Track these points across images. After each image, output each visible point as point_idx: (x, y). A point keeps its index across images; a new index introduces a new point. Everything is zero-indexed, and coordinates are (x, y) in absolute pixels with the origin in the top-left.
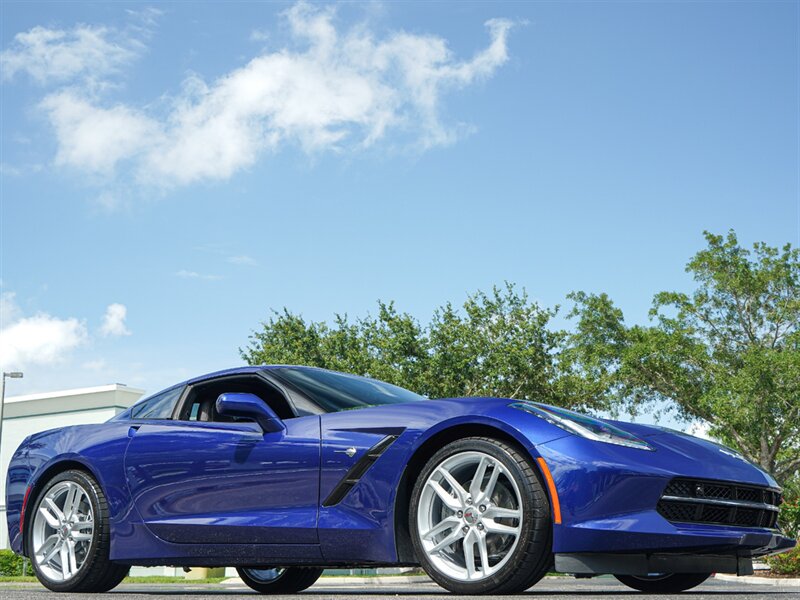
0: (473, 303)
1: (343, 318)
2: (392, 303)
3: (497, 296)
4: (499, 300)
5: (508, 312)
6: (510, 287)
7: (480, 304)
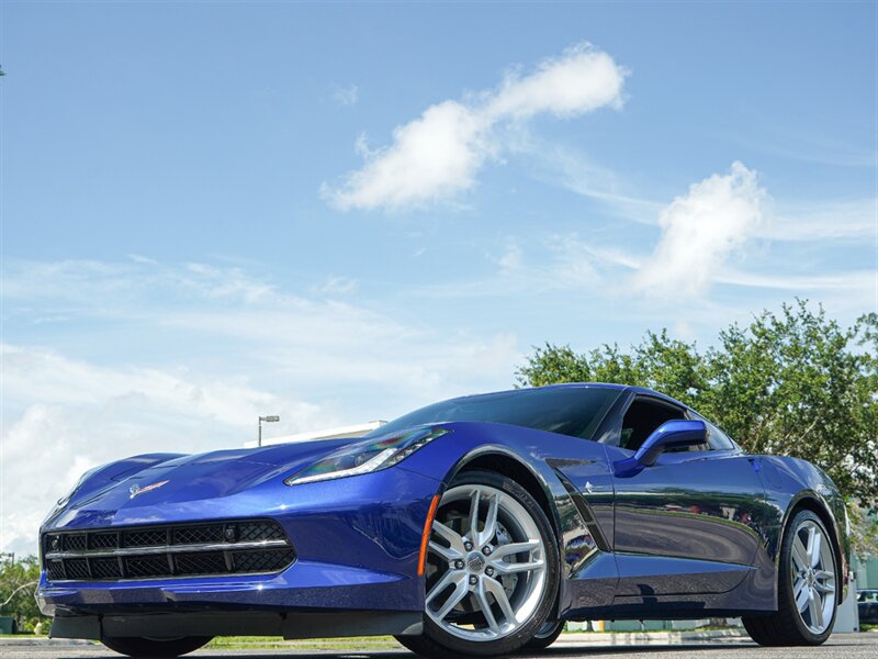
0: (760, 325)
1: (613, 348)
2: (665, 330)
3: (788, 314)
4: (791, 318)
5: (801, 332)
6: (802, 304)
7: (768, 325)
